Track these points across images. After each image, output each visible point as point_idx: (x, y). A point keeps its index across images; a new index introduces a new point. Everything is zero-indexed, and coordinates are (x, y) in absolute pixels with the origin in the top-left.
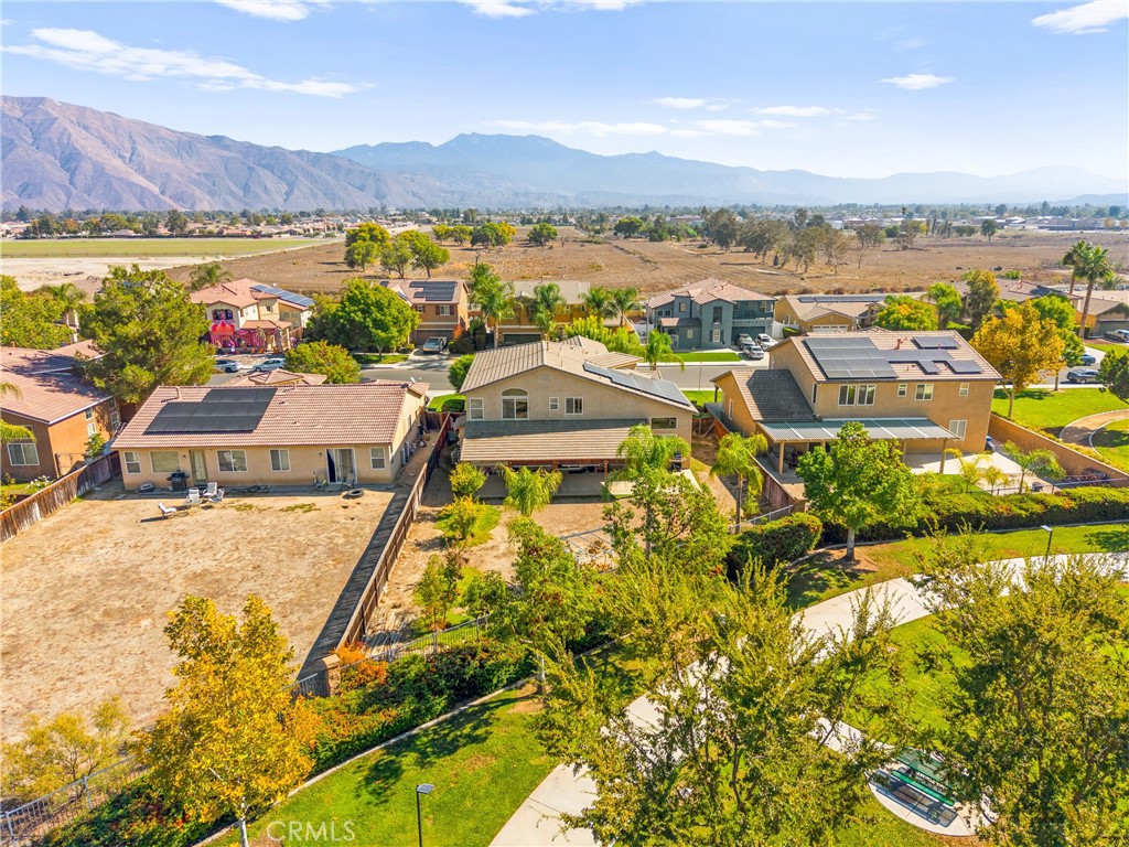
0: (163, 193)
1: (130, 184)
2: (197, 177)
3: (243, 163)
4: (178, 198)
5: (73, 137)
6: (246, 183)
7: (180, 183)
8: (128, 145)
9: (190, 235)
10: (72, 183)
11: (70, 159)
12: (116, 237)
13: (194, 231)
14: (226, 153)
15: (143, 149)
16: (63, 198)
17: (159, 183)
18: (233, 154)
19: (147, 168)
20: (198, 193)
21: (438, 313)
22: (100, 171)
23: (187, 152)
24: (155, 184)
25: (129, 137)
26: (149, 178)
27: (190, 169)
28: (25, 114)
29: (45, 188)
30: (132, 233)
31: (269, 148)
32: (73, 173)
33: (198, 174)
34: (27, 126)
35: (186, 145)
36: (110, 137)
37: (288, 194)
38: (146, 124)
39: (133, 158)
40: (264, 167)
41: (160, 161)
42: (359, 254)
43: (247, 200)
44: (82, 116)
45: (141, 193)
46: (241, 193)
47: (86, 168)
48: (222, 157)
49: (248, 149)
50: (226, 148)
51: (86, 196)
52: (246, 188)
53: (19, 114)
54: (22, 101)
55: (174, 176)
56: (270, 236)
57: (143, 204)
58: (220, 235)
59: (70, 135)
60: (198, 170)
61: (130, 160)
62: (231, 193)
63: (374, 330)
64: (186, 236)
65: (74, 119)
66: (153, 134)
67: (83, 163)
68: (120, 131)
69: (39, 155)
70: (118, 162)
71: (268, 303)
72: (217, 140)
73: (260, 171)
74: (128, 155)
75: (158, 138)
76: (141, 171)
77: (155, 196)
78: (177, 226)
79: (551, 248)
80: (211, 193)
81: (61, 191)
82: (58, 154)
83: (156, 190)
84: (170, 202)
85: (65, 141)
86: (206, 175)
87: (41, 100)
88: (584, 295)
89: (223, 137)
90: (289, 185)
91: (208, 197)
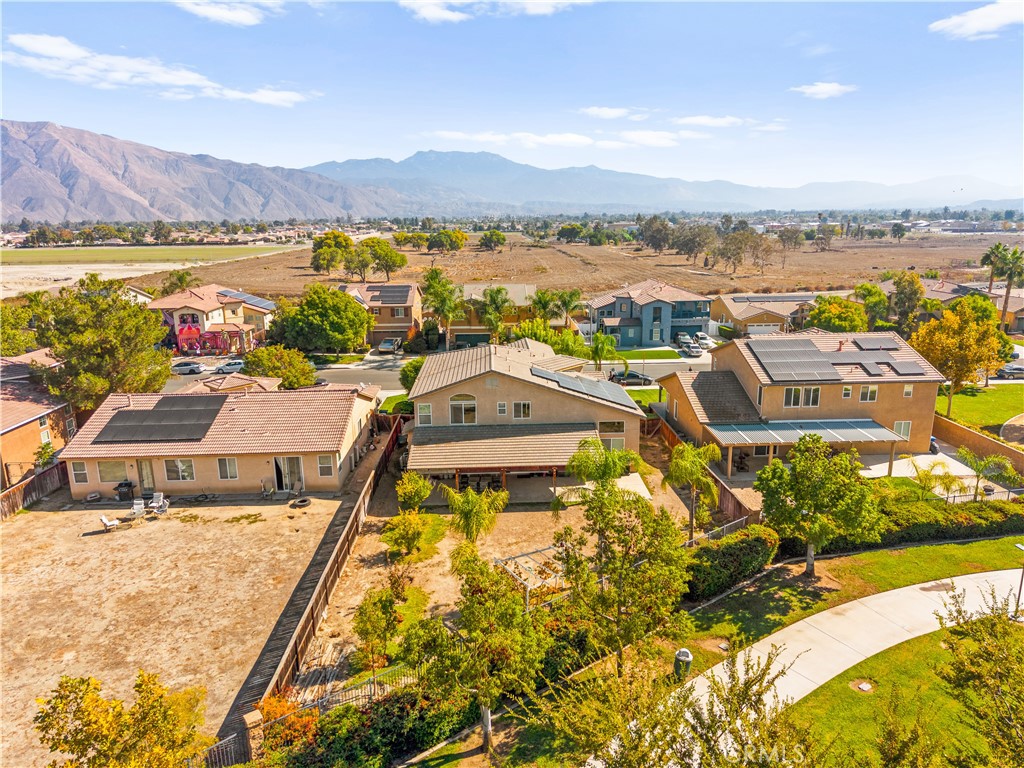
0: (152, 205)
1: (123, 198)
2: (182, 191)
3: (224, 179)
4: (166, 210)
5: (73, 157)
6: (227, 197)
7: (167, 196)
8: (121, 163)
9: (173, 243)
10: (70, 197)
11: (69, 177)
12: (106, 245)
13: (177, 239)
14: (209, 170)
15: (135, 167)
16: (63, 210)
17: (149, 197)
18: (215, 171)
19: (138, 183)
20: (183, 205)
21: (393, 315)
22: (95, 187)
23: (174, 169)
24: (145, 198)
25: (123, 157)
26: (139, 192)
27: (177, 184)
28: (30, 137)
29: (46, 202)
30: (121, 242)
31: (248, 166)
32: (71, 188)
33: (184, 189)
34: (31, 147)
35: (174, 163)
36: (105, 156)
37: (264, 205)
38: (138, 145)
39: (125, 175)
40: (243, 182)
41: (149, 177)
42: (324, 259)
43: (228, 212)
44: (80, 138)
45: (133, 206)
46: (222, 205)
47: (83, 184)
48: (205, 174)
49: (229, 166)
50: (210, 165)
51: (83, 209)
52: (227, 201)
53: (24, 137)
54: (27, 126)
55: (162, 190)
56: (246, 243)
57: (134, 215)
58: (201, 242)
59: (69, 156)
60: (185, 186)
61: (123, 176)
62: (213, 205)
63: (331, 333)
64: (170, 244)
65: (73, 141)
66: (144, 153)
67: (80, 180)
68: (114, 151)
69: (41, 173)
70: (112, 179)
71: (233, 307)
72: (201, 159)
73: (239, 185)
74: (121, 173)
75: (148, 157)
76: (133, 186)
77: (145, 208)
78: (161, 234)
79: (500, 252)
80: (196, 206)
81: (60, 205)
82: (59, 171)
83: (146, 203)
84: (158, 213)
85: (65, 161)
86: (191, 190)
87: (44, 125)
88: (531, 298)
89: (206, 156)
90: (265, 198)
91: (192, 209)
